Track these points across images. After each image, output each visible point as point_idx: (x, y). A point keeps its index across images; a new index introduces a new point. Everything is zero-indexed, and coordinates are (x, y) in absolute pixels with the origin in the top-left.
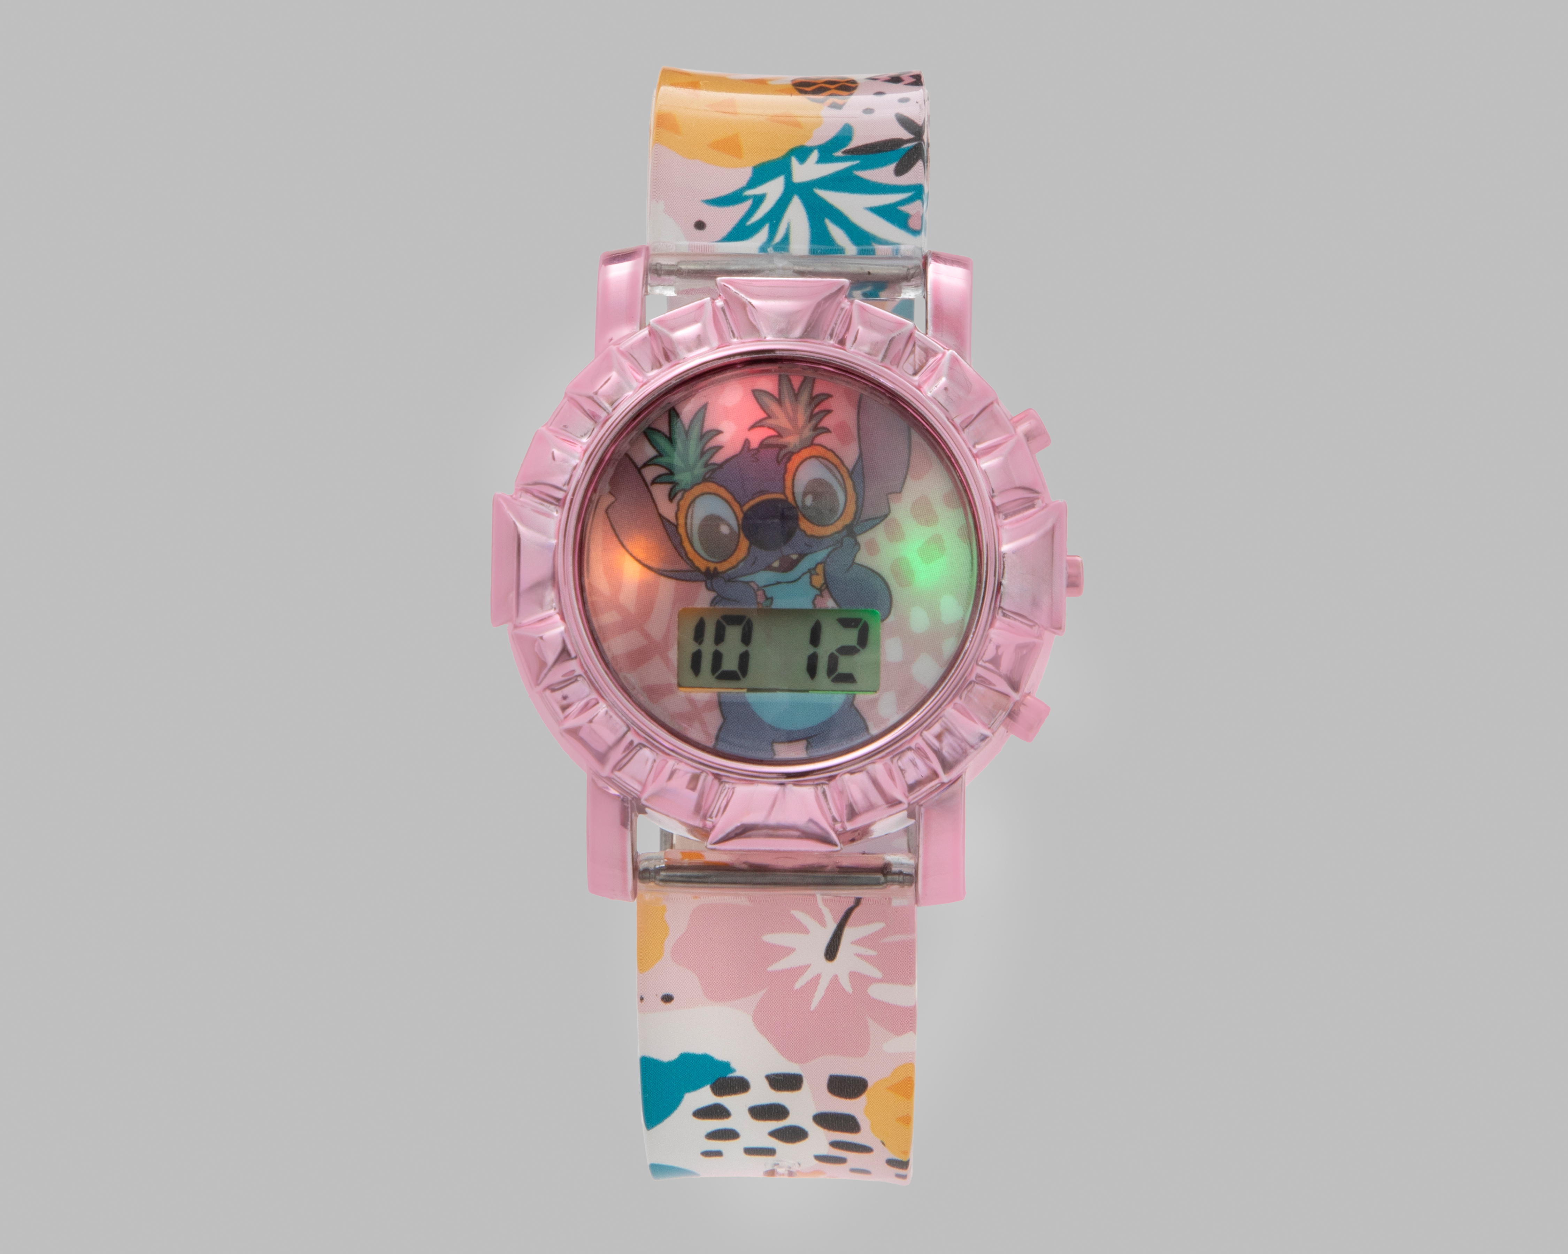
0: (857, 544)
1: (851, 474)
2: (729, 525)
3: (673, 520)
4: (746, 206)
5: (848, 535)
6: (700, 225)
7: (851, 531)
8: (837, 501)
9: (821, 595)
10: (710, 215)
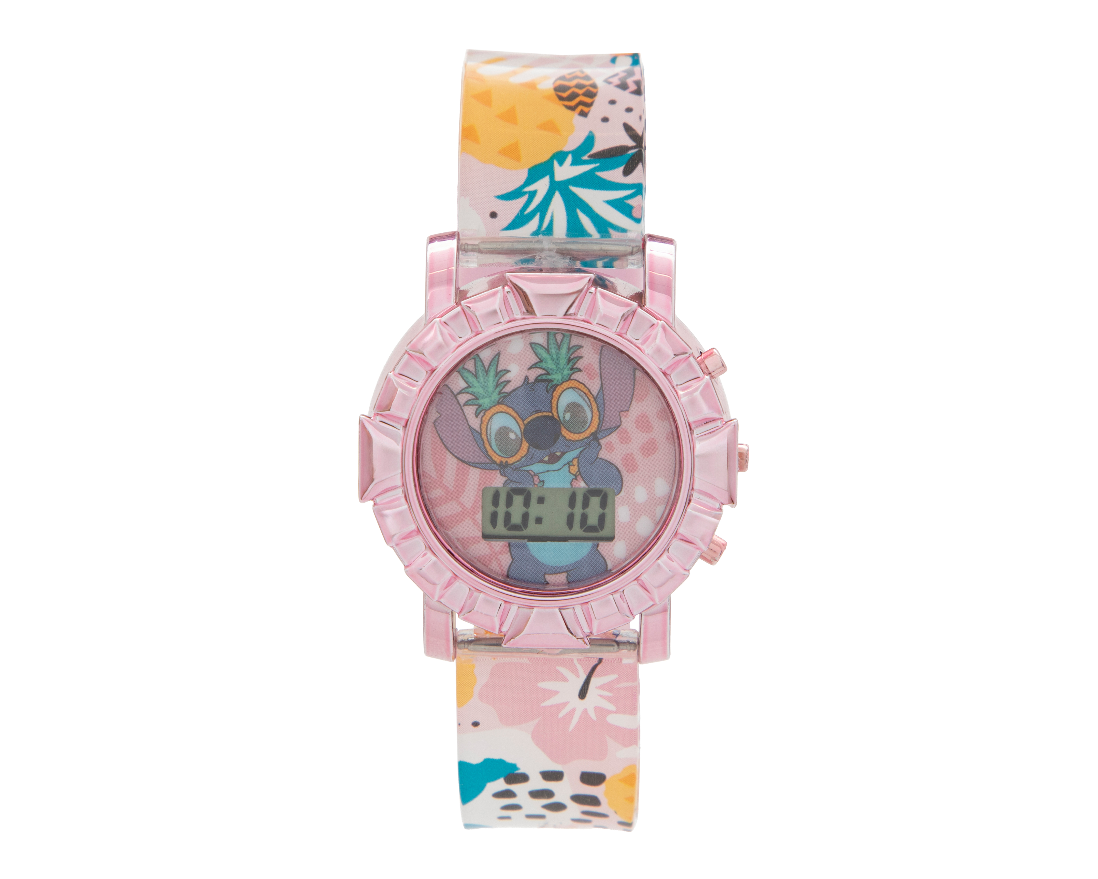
0: (600, 445)
1: (595, 399)
2: (515, 433)
3: (478, 429)
4: (524, 199)
5: (593, 440)
6: (493, 215)
7: (595, 437)
8: (587, 417)
9: (576, 479)
10: (500, 206)
